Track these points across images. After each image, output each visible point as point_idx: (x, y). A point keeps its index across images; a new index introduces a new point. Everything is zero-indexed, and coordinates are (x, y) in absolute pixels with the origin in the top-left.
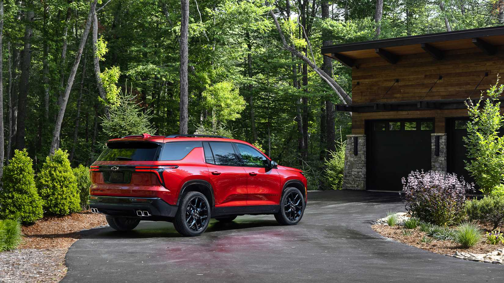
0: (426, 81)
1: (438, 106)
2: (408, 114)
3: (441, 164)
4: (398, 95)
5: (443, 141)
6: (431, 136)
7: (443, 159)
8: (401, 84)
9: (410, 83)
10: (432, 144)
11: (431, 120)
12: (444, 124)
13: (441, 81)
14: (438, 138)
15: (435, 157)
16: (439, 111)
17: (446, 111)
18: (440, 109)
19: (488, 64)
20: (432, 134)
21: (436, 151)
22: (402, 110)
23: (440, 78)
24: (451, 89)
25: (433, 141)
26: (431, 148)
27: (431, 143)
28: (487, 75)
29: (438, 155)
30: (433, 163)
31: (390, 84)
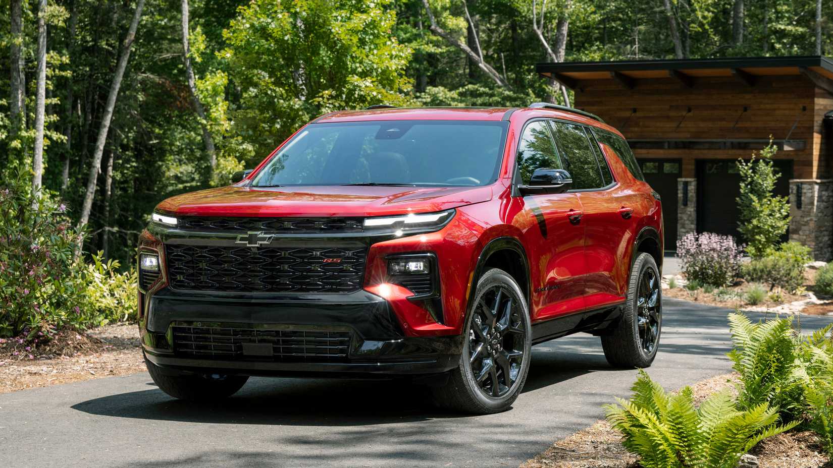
0: (672, 114)
1: (687, 145)
2: (648, 153)
3: (690, 215)
4: (636, 129)
5: (692, 188)
6: (677, 181)
7: (692, 210)
8: (638, 114)
9: (651, 115)
10: (679, 192)
11: (678, 161)
12: (693, 167)
13: (690, 114)
14: (686, 184)
15: (682, 207)
16: (687, 151)
17: (696, 152)
18: (689, 148)
19: (748, 96)
20: (679, 179)
21: (684, 200)
22: (641, 148)
23: (689, 111)
24: (702, 125)
25: (680, 187)
26: (677, 196)
27: (677, 190)
28: (745, 109)
29: (685, 204)
30: (679, 215)
31: (627, 114)
